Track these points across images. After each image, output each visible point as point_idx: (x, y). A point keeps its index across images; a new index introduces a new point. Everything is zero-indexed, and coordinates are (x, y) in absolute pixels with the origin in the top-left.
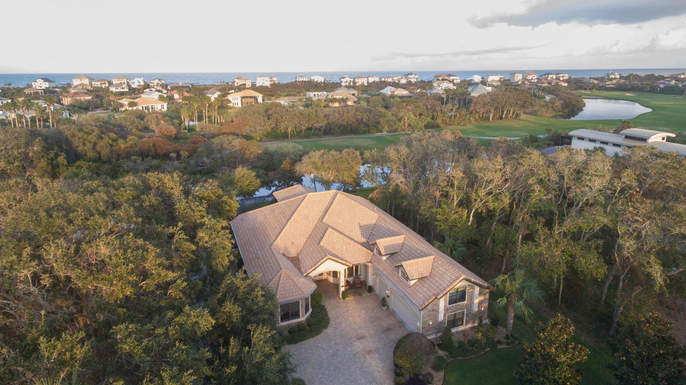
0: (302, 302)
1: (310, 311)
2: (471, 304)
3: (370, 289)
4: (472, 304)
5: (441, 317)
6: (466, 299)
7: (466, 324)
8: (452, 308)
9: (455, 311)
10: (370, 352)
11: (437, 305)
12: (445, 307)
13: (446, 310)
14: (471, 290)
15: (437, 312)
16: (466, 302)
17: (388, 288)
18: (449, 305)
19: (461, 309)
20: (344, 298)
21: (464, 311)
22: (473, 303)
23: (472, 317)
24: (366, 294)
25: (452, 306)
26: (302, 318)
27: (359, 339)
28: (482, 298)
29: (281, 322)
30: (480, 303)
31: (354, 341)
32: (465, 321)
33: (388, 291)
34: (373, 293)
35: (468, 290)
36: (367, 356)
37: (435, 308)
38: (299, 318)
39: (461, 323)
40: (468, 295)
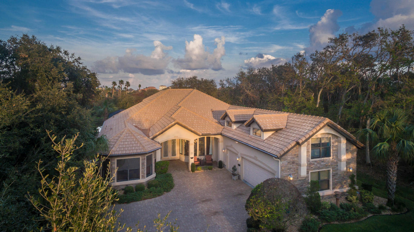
0: (142, 159)
1: (154, 175)
2: (337, 163)
3: (221, 165)
4: (339, 162)
5: (303, 172)
6: (331, 154)
7: (333, 188)
8: (316, 163)
9: (319, 168)
10: (215, 213)
11: (298, 156)
12: (308, 161)
13: (309, 165)
14: (336, 144)
15: (299, 165)
16: (331, 158)
17: (239, 155)
18: (312, 158)
19: (326, 166)
20: (193, 170)
21: (329, 171)
22: (340, 160)
23: (340, 179)
24: (216, 169)
25: (316, 161)
26: (143, 180)
27: (203, 201)
28: (349, 156)
29: (117, 181)
30: (348, 162)
31: (198, 203)
32: (331, 183)
33: (239, 158)
34: (223, 169)
35: (333, 143)
36: (213, 217)
37: (296, 159)
38: (140, 179)
39: (326, 187)
40: (333, 150)
